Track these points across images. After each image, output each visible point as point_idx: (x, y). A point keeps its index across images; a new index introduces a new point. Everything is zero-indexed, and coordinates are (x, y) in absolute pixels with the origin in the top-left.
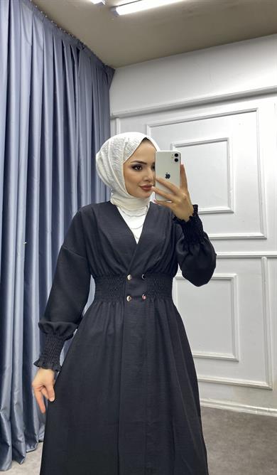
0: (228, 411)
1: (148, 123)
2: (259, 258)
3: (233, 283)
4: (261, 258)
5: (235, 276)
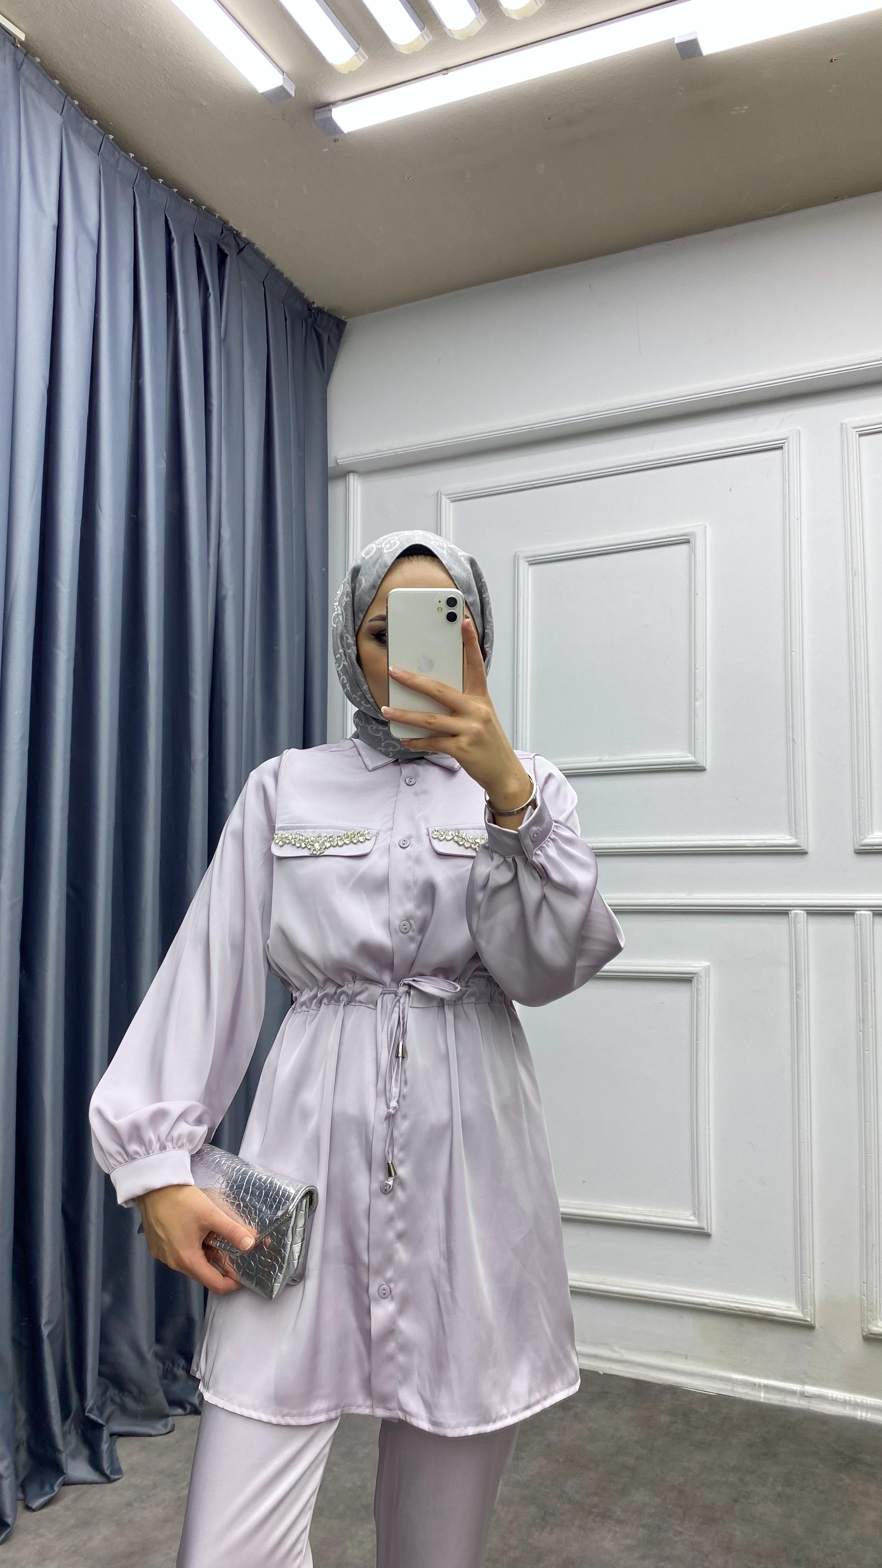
1: (446, 489)
2: (781, 912)
3: (697, 990)
4: (787, 914)
5: (704, 968)
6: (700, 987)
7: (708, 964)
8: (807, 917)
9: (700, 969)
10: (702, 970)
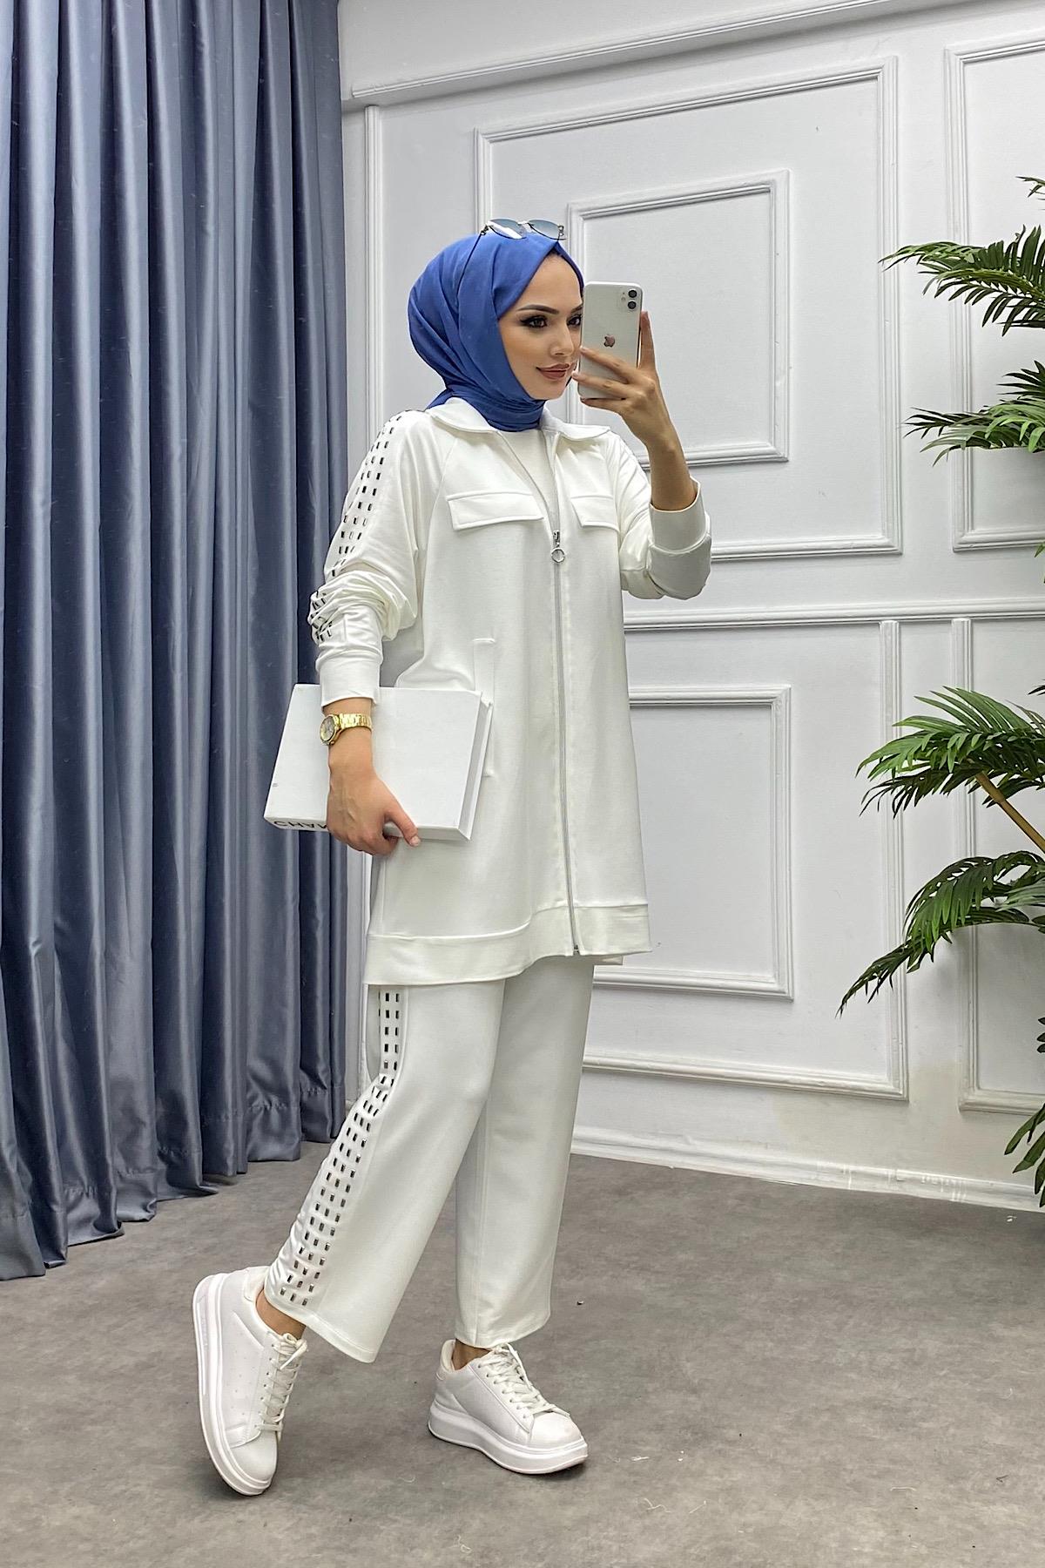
0: (748, 1181)
1: (483, 127)
2: (871, 623)
3: (776, 716)
4: (879, 625)
5: (785, 690)
6: (779, 713)
7: (790, 686)
8: (900, 628)
9: (780, 692)
10: (781, 695)
